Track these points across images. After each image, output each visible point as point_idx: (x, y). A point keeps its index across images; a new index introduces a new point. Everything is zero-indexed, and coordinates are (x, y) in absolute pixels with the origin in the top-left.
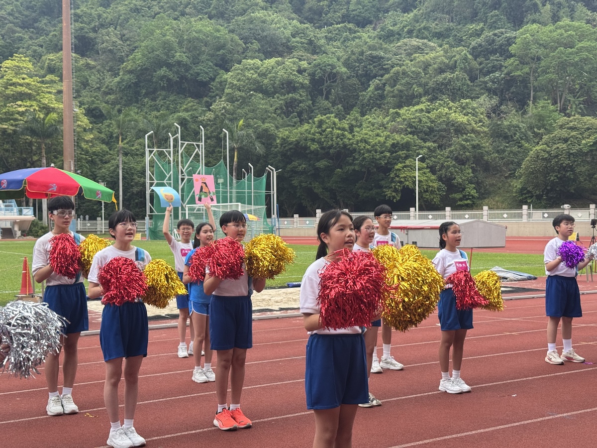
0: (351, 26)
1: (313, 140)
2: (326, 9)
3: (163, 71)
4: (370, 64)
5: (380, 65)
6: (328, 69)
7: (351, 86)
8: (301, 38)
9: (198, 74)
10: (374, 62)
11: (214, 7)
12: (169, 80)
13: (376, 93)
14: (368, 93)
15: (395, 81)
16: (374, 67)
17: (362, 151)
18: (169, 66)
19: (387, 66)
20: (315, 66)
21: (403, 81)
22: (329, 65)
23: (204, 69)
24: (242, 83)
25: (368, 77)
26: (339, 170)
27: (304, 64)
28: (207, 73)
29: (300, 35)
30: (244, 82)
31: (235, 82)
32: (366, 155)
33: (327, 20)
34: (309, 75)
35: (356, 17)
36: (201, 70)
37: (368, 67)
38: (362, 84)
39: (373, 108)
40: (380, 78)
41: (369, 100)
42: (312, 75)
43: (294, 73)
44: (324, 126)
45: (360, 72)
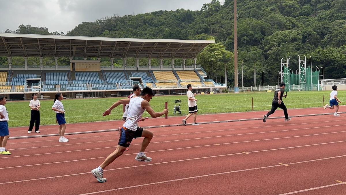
0: (305, 16)
1: (317, 58)
2: (293, 11)
3: (245, 38)
4: (324, 30)
5: (328, 30)
6: (309, 33)
7: (316, 38)
8: (289, 22)
9: (257, 38)
10: (326, 29)
11: (251, 14)
12: (247, 40)
13: (327, 40)
14: (324, 40)
15: (337, 35)
16: (326, 31)
17: (338, 61)
18: (247, 36)
19: (331, 31)
20: (304, 32)
21: (340, 36)
22: (309, 31)
23: (259, 36)
24: (277, 40)
25: (323, 35)
26: (326, 67)
27: (299, 32)
28: (259, 37)
29: (289, 21)
30: (278, 39)
31: (274, 40)
32: (340, 62)
33: (294, 15)
34: (302, 35)
35: (304, 13)
36: (258, 36)
37: (323, 31)
38: (321, 37)
39: (326, 45)
40: (328, 35)
41: (325, 43)
42: (303, 35)
43: (297, 35)
44: (321, 53)
45: (320, 33)
